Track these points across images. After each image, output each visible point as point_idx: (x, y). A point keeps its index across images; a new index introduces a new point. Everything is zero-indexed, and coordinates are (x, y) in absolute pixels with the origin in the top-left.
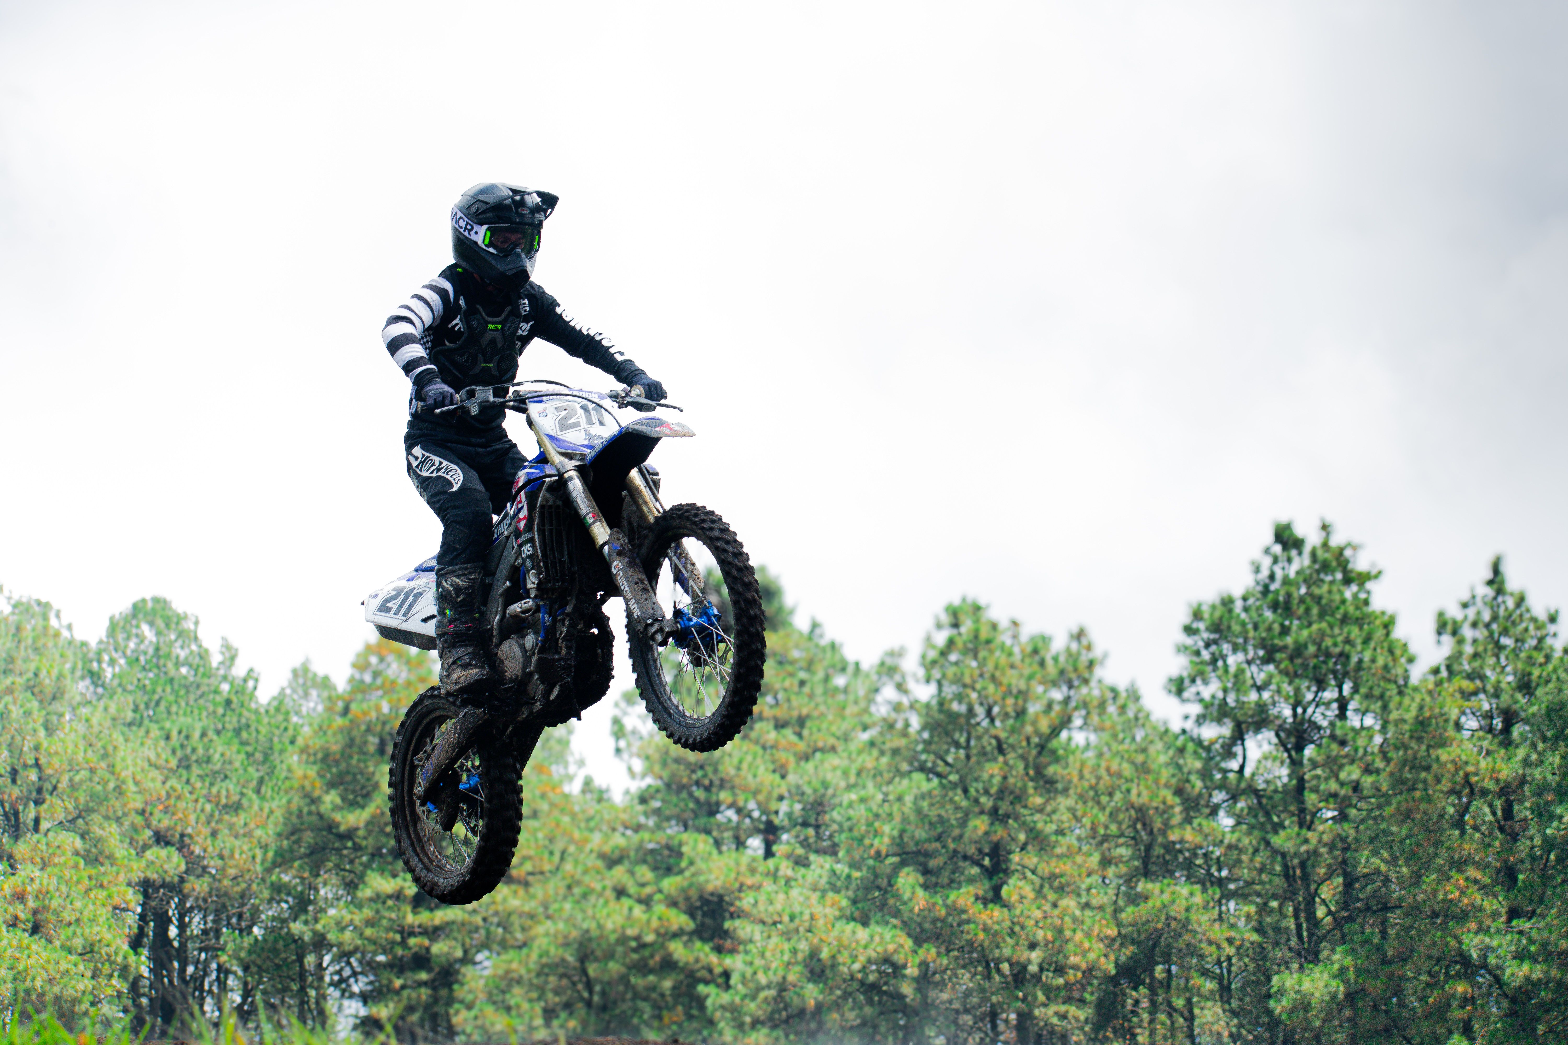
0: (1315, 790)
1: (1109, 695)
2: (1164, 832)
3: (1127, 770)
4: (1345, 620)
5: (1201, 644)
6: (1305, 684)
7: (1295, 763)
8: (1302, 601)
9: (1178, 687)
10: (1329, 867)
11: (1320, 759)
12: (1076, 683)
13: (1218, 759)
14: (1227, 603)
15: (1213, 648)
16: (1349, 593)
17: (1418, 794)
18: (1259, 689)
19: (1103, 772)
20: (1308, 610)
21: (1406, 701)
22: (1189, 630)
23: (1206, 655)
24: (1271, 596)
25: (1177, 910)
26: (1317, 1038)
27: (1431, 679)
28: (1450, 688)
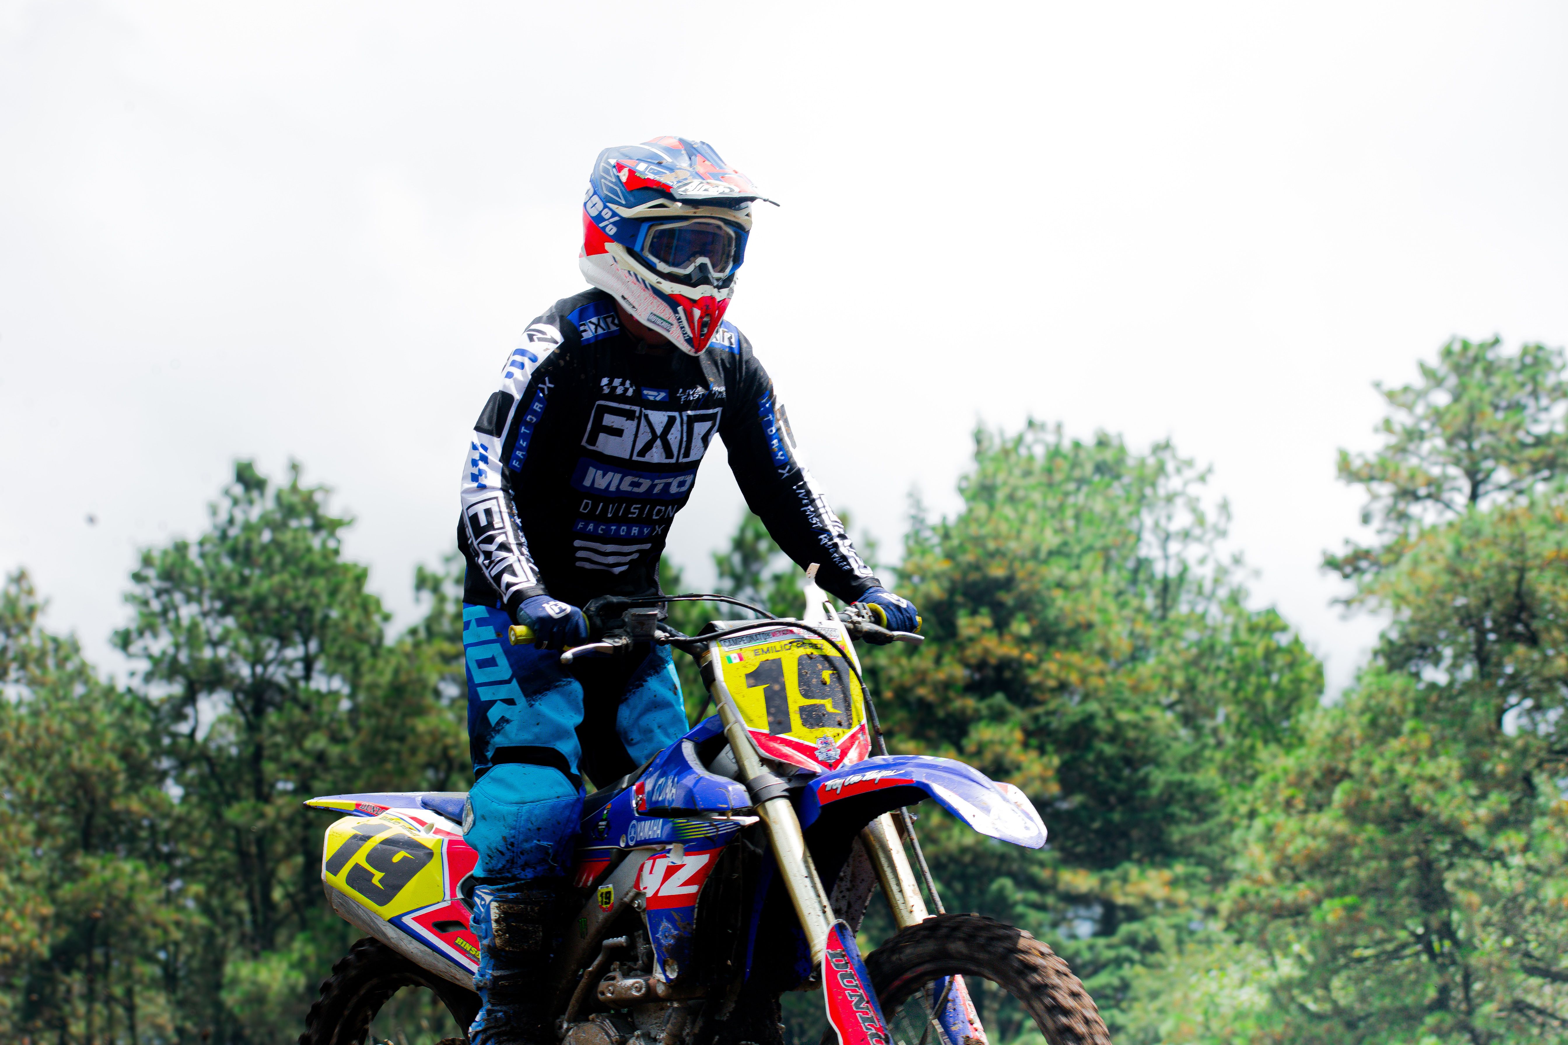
0: (275, 759)
1: (50, 646)
2: (107, 801)
3: (69, 729)
4: (311, 571)
5: (150, 593)
6: (265, 641)
7: (252, 727)
8: (264, 548)
9: (124, 640)
10: (288, 844)
11: (281, 725)
12: (14, 631)
13: (167, 721)
14: (181, 548)
15: (165, 598)
16: (316, 542)
17: (389, 766)
18: (215, 644)
19: (41, 732)
20: (270, 560)
21: (381, 664)
22: (138, 578)
23: (156, 605)
24: (229, 543)
25: (121, 887)
26: (271, 1034)
27: (409, 641)
28: (429, 651)
